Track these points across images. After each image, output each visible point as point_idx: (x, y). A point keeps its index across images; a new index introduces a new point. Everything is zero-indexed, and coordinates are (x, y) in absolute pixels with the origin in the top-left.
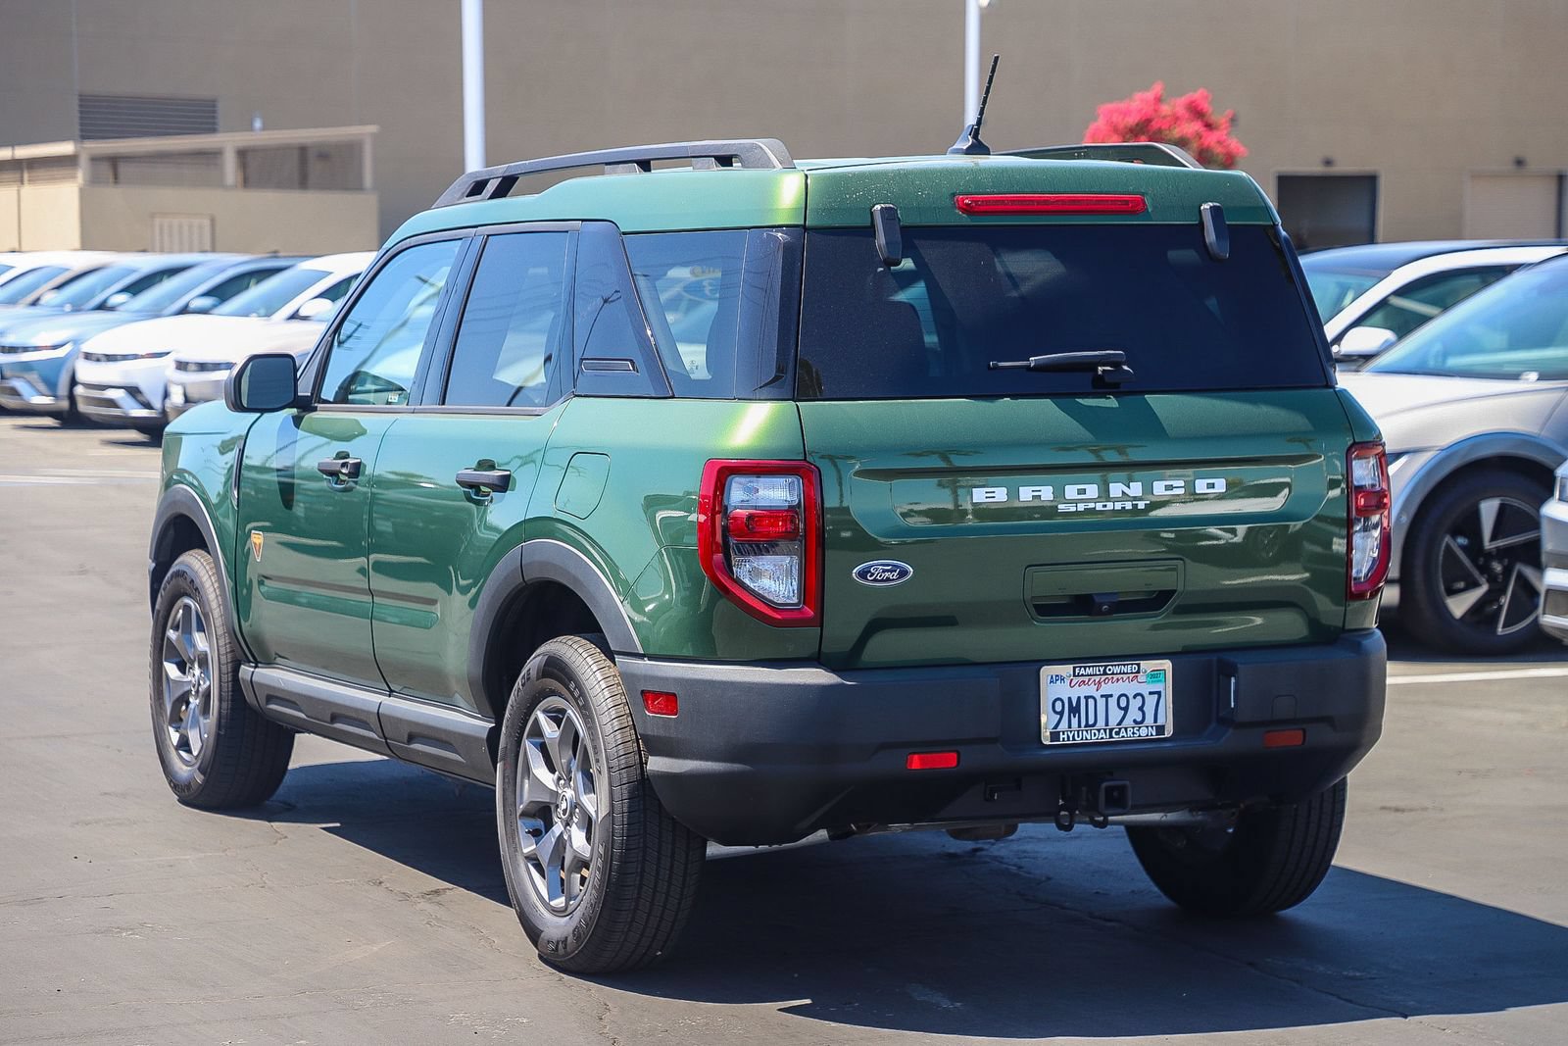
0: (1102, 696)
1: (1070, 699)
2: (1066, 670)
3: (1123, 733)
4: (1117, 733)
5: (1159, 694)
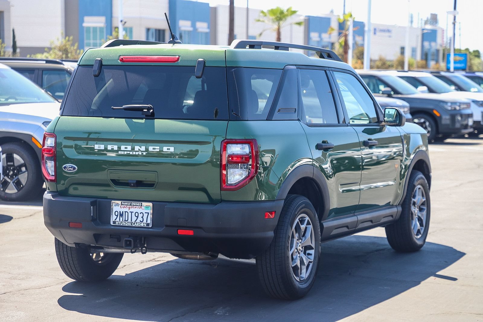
0: (130, 212)
1: (120, 212)
2: (119, 202)
3: (136, 224)
4: (134, 224)
5: (148, 213)
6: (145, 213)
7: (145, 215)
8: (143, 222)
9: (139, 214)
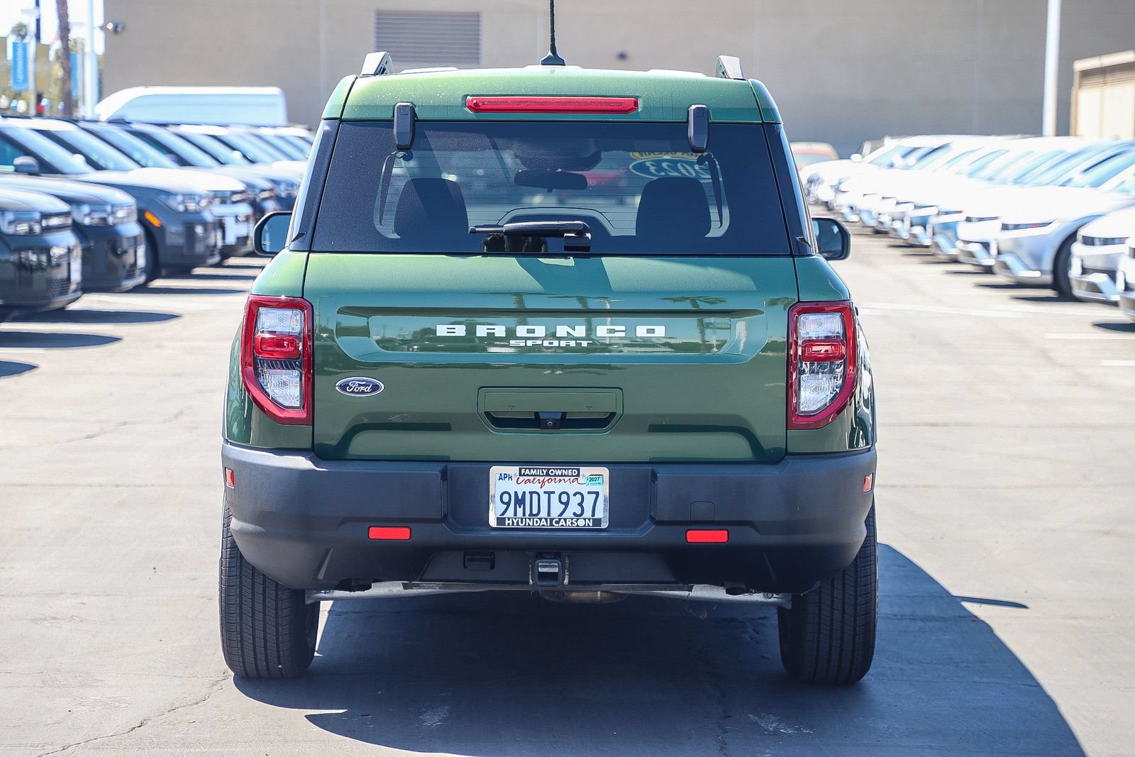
0: (545, 493)
1: (516, 493)
2: (513, 470)
3: (562, 522)
4: (557, 522)
5: (597, 494)
6: (589, 493)
7: (589, 500)
8: (584, 516)
9: (571, 497)
